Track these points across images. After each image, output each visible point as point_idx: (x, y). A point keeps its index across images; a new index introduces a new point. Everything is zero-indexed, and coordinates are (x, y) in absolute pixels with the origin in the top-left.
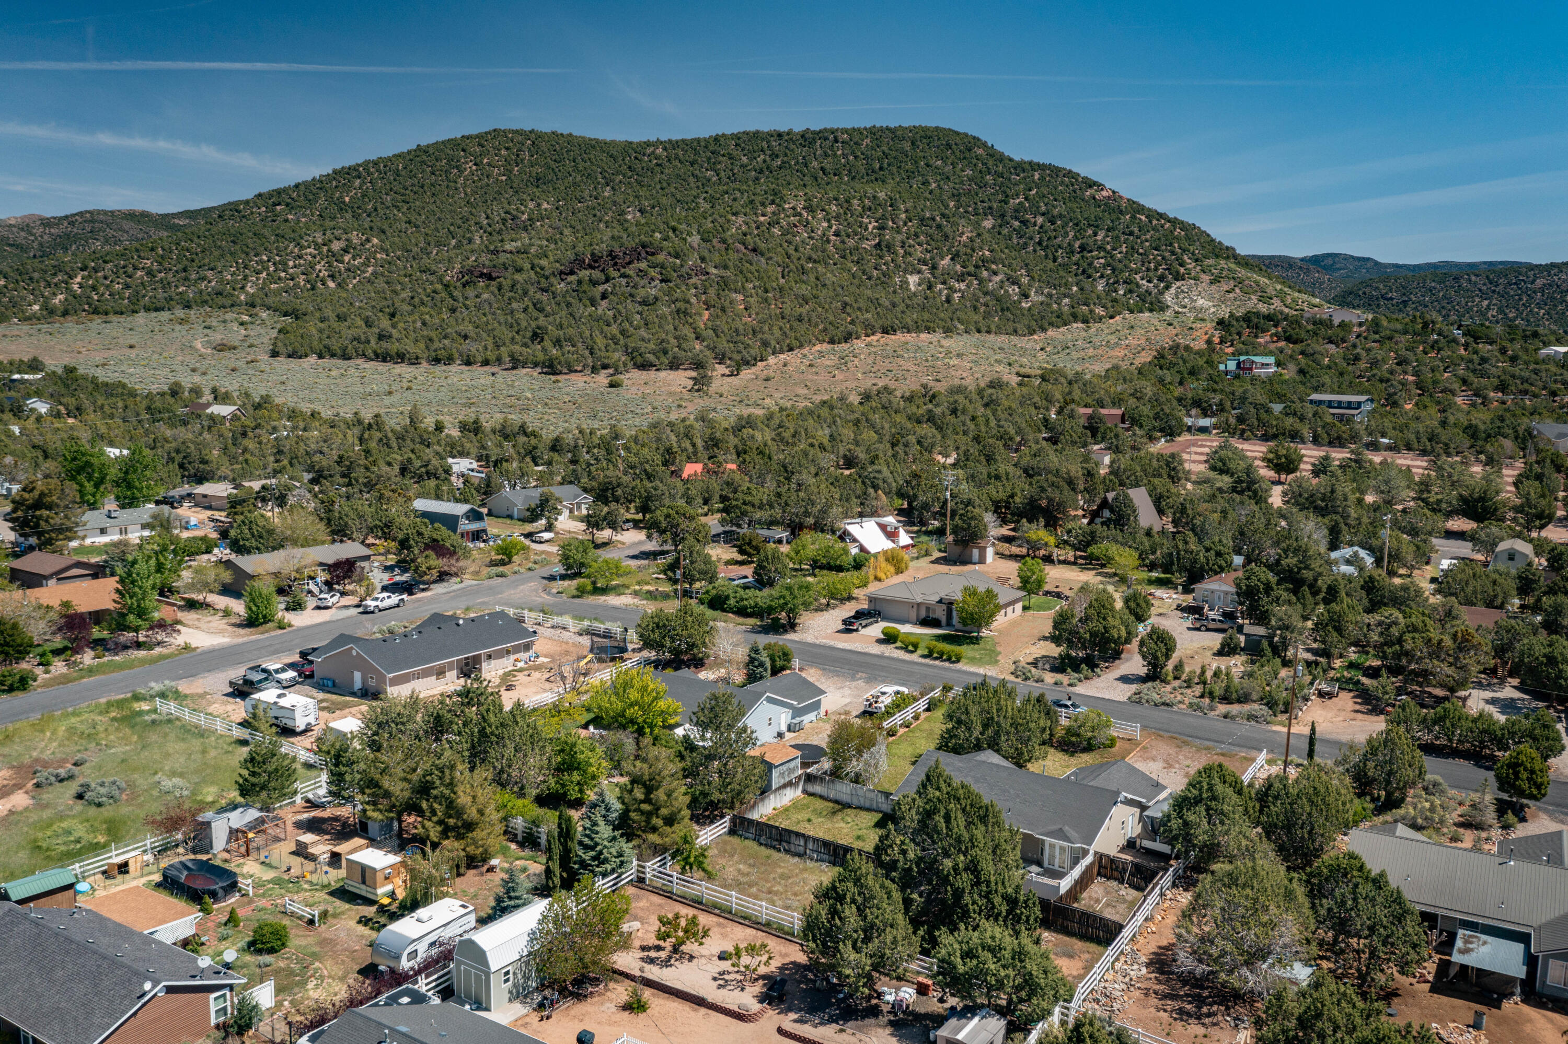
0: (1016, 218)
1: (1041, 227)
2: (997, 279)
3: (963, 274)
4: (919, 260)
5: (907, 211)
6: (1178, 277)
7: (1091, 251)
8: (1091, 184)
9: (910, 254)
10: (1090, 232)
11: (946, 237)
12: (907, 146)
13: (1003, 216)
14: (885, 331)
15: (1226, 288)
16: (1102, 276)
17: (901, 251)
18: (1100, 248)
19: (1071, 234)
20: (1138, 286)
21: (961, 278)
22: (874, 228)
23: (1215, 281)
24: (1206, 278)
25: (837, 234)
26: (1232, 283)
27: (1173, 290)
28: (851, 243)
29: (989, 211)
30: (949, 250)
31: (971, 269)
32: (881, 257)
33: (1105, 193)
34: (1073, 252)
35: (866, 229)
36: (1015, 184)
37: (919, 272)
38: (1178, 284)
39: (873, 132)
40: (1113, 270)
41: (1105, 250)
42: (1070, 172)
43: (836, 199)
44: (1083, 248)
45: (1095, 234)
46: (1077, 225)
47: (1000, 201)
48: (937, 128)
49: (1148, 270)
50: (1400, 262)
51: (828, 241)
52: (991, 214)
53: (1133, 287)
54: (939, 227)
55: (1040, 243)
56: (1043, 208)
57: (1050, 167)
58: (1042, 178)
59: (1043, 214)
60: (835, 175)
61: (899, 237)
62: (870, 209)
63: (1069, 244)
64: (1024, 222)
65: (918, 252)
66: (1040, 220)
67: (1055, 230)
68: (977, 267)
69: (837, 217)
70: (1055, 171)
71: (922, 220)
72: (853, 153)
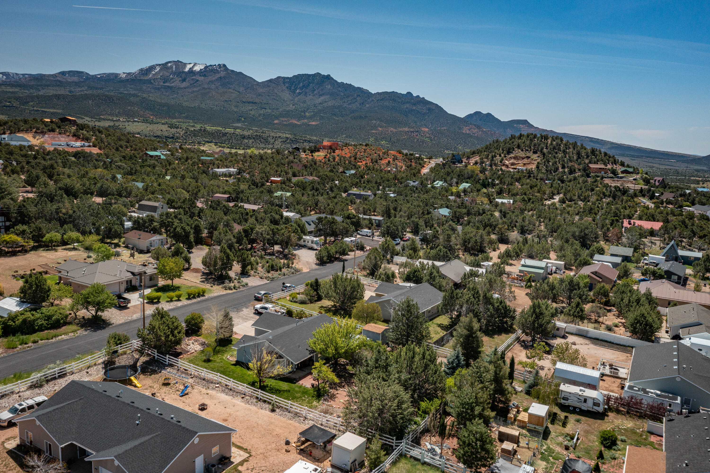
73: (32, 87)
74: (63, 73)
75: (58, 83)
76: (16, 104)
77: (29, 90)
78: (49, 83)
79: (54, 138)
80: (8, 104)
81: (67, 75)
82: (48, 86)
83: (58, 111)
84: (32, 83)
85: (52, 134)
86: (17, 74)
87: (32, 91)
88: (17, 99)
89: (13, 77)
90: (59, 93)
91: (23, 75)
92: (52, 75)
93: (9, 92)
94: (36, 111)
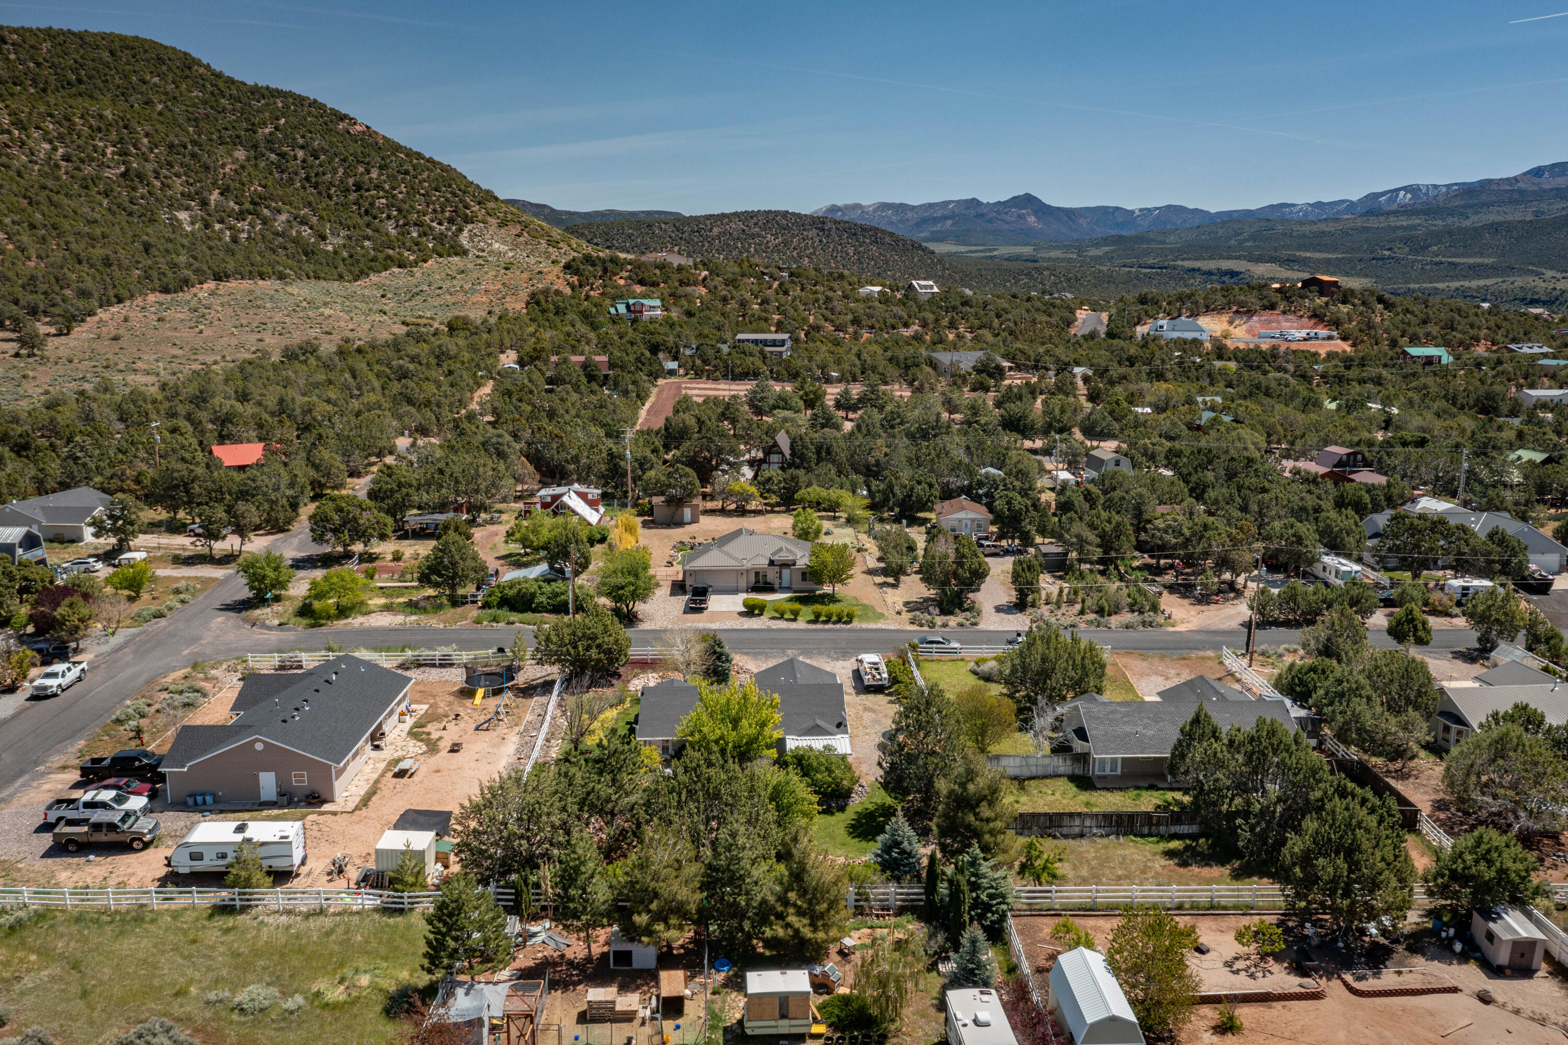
0: (272, 150)
1: (304, 161)
2: (283, 217)
3: (241, 212)
4: (183, 194)
5: (147, 135)
6: (468, 220)
7: (368, 190)
8: (343, 117)
9: (169, 187)
10: (361, 169)
11: (207, 168)
12: (106, 55)
13: (255, 147)
14: (218, 278)
15: (514, 232)
16: (389, 217)
17: (158, 184)
18: (378, 187)
19: (341, 171)
20: (431, 228)
21: (241, 216)
22: (113, 153)
23: (503, 224)
24: (493, 221)
25: (67, 158)
26: (519, 227)
27: (465, 233)
28: (88, 170)
29: (237, 141)
30: (214, 184)
31: (247, 206)
32: (134, 189)
33: (358, 128)
34: (348, 190)
35: (104, 154)
36: (258, 111)
37: (187, 208)
38: (470, 226)
39: (50, 34)
40: (400, 210)
41: (383, 189)
42: (315, 101)
43: (51, 116)
44: (358, 187)
45: (368, 172)
46: (344, 160)
47: (247, 130)
48: (136, 38)
49: (435, 211)
50: (572, 209)
51: (57, 166)
52: (241, 143)
53: (426, 229)
54: (194, 156)
55: (307, 179)
56: (301, 141)
57: (290, 94)
58: (286, 106)
59: (302, 147)
60: (15, 84)
61: (149, 167)
62: (99, 130)
63: (342, 181)
64: (282, 155)
65: (178, 185)
66: (300, 154)
67: (321, 165)
68: (253, 203)
69: (61, 138)
70: (300, 100)
71: (171, 146)
72: (32, 58)
73: (1452, 212)
74: (1537, 172)
75: (1516, 196)
76: (1402, 252)
77: (1443, 220)
78: (1493, 198)
79: (1270, 322)
80: (1387, 253)
81: (1547, 175)
82: (1492, 204)
83: (1486, 261)
84: (1458, 202)
85: (1266, 315)
86: (1435, 186)
87: (1450, 220)
88: (1405, 241)
89: (1427, 194)
90: (1510, 218)
91: (1448, 186)
92: (1508, 179)
93: (1402, 227)
94: (1437, 264)
